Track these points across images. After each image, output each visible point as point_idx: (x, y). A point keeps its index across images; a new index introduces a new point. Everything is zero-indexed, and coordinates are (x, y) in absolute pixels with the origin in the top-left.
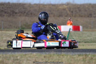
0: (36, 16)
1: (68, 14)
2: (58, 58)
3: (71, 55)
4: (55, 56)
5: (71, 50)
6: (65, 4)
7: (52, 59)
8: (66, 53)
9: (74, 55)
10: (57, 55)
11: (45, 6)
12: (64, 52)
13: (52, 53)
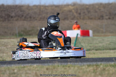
0: (36, 20)
1: (74, 17)
2: (63, 69)
3: (79, 65)
4: (59, 68)
5: (79, 60)
6: (71, 5)
7: (56, 72)
8: (73, 64)
9: (83, 66)
10: (62, 66)
11: (47, 8)
12: (70, 62)
13: (56, 64)
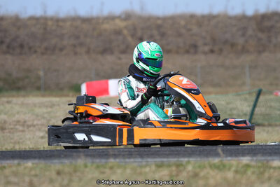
0: (35, 52)
1: (128, 47)
3: (135, 165)
4: (87, 170)
6: (119, 17)
7: (80, 180)
8: (122, 160)
9: (146, 166)
10: (95, 165)
11: (61, 24)
13: (80, 162)
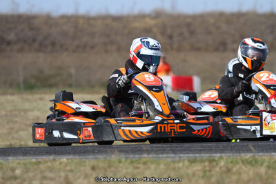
0: (67, 50)
2: (130, 170)
3: (169, 160)
4: (121, 165)
5: (167, 147)
6: (149, 16)
8: (155, 156)
9: (179, 162)
10: (129, 161)
11: (92, 22)
12: (148, 152)
13: (114, 157)
